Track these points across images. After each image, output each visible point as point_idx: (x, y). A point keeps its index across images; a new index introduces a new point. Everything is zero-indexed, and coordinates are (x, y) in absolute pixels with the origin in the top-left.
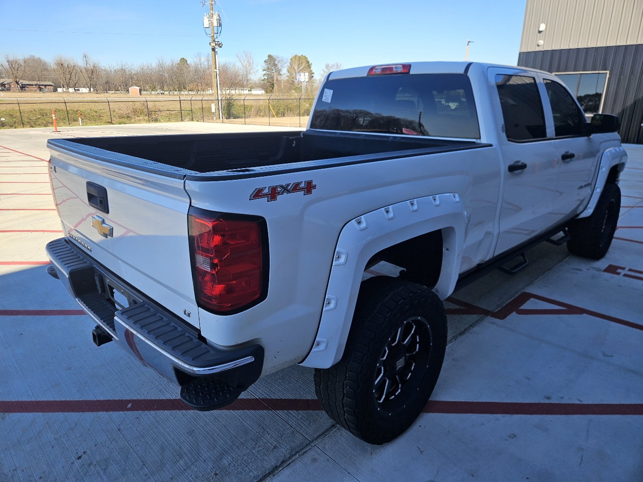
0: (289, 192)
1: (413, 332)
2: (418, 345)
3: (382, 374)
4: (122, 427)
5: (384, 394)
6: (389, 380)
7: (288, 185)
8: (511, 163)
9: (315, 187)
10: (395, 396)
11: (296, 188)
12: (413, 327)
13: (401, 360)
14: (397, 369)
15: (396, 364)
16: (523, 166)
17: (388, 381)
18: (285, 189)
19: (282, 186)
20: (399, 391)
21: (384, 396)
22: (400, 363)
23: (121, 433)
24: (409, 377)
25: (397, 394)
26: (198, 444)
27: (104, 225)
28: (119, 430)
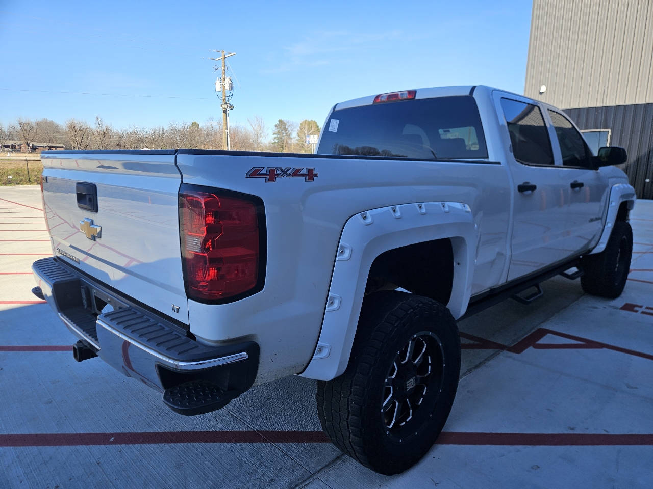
0: (288, 176)
1: (424, 351)
2: (430, 367)
3: (391, 395)
4: (102, 461)
5: (394, 418)
6: (399, 403)
7: (289, 169)
8: (521, 183)
9: (317, 175)
10: (406, 422)
11: (296, 173)
12: (424, 346)
13: (412, 380)
14: (408, 390)
15: (406, 384)
16: (533, 188)
17: (397, 404)
18: (285, 172)
19: (281, 169)
20: (411, 417)
21: (394, 421)
22: (411, 384)
23: (100, 467)
24: (420, 402)
25: (407, 420)
26: (186, 478)
27: (92, 226)
28: (98, 464)
